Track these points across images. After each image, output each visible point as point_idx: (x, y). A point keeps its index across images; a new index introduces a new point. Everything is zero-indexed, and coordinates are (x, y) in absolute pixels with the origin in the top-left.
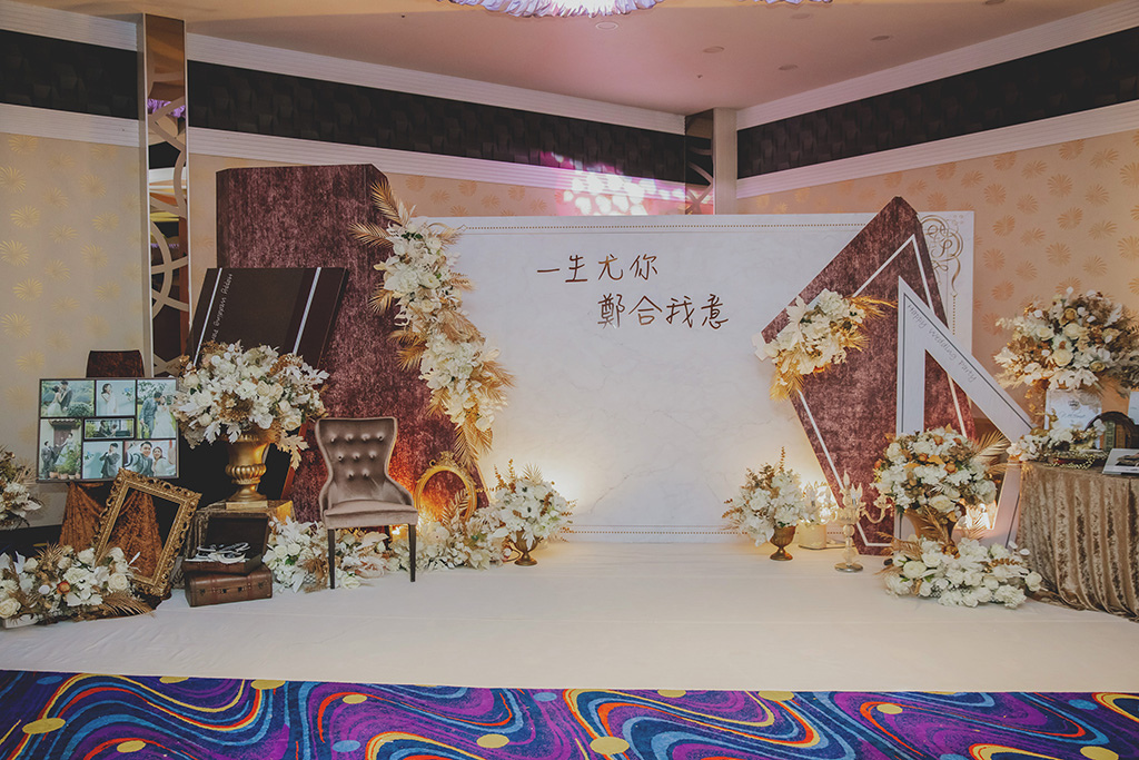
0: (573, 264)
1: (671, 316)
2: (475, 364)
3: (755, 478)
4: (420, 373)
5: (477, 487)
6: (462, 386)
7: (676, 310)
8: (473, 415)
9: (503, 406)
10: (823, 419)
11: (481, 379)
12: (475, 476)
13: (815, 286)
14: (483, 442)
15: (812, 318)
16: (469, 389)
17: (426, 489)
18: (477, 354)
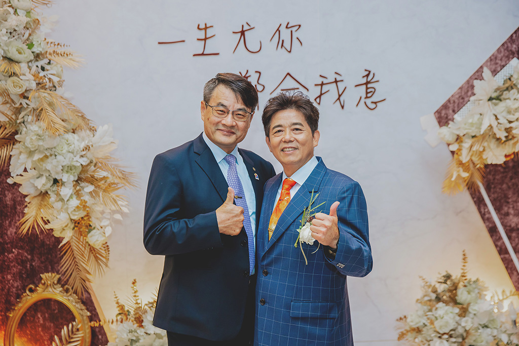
0: (202, 35)
1: (320, 97)
2: (84, 161)
3: (435, 291)
4: (8, 175)
5: (91, 319)
6: (66, 191)
7: (325, 88)
8: (82, 226)
9: (122, 213)
10: (507, 214)
11: (92, 180)
12: (88, 303)
13: (500, 56)
14: (96, 258)
15: (506, 94)
16: (78, 194)
17: (23, 322)
18: (87, 148)
